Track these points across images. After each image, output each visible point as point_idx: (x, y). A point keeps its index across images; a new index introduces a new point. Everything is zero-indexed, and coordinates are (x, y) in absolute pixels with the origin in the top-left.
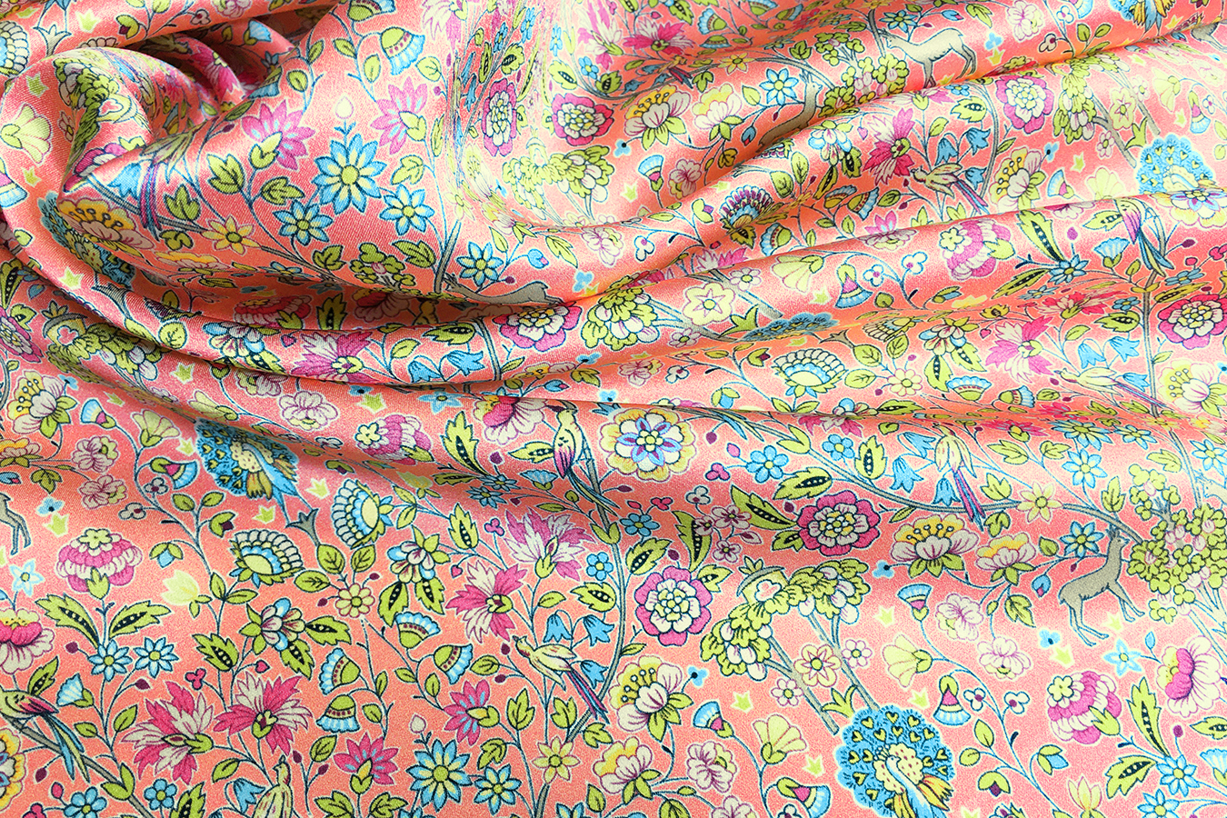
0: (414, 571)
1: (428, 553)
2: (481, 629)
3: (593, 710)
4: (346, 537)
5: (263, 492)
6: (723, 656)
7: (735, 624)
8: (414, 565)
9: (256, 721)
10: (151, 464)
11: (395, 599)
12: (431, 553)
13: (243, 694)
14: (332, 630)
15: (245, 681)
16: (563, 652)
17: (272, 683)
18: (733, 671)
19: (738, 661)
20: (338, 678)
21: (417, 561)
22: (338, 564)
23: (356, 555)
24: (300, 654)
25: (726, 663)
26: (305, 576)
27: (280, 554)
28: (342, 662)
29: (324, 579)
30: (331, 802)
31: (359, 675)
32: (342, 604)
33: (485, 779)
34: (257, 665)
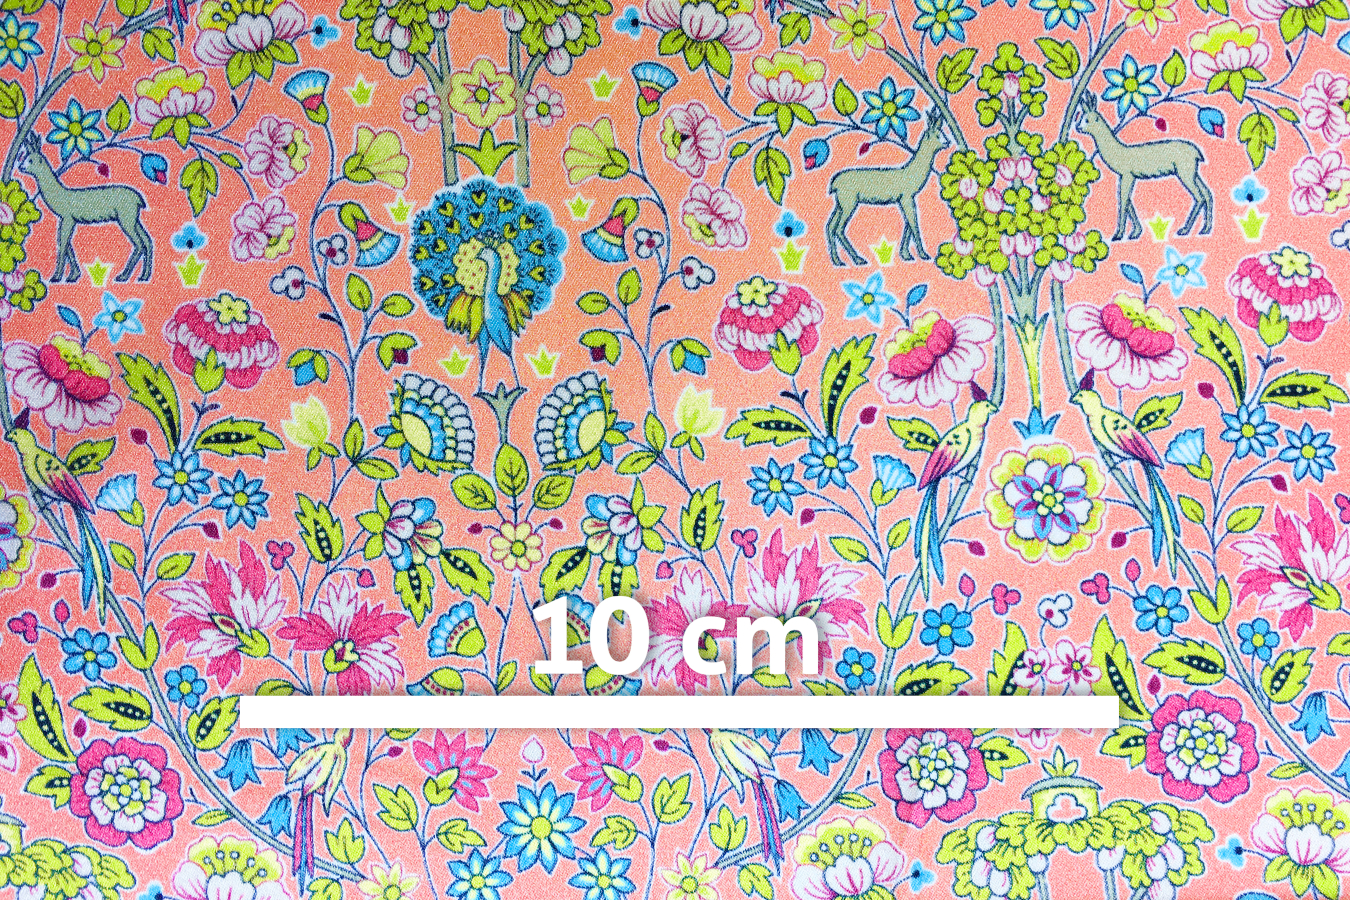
0: (610, 543)
1: (639, 527)
2: (662, 668)
3: (767, 847)
4: (544, 448)
5: (468, 327)
6: (966, 868)
7: (1002, 834)
8: (613, 535)
9: (332, 647)
10: (341, 207)
11: (569, 569)
12: (643, 528)
13: (329, 604)
14: (472, 574)
15: (338, 588)
16: (759, 755)
17: (370, 609)
18: (969, 894)
19: (982, 882)
20: (454, 643)
21: (622, 530)
22: (517, 481)
23: (546, 482)
24: (419, 587)
25: (967, 878)
26: (469, 480)
27: (450, 432)
28: (467, 624)
29: (491, 497)
30: (393, 796)
31: (482, 651)
32: (499, 542)
33: (593, 861)
34: (361, 573)
